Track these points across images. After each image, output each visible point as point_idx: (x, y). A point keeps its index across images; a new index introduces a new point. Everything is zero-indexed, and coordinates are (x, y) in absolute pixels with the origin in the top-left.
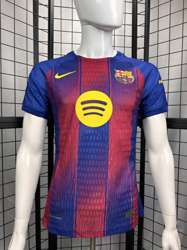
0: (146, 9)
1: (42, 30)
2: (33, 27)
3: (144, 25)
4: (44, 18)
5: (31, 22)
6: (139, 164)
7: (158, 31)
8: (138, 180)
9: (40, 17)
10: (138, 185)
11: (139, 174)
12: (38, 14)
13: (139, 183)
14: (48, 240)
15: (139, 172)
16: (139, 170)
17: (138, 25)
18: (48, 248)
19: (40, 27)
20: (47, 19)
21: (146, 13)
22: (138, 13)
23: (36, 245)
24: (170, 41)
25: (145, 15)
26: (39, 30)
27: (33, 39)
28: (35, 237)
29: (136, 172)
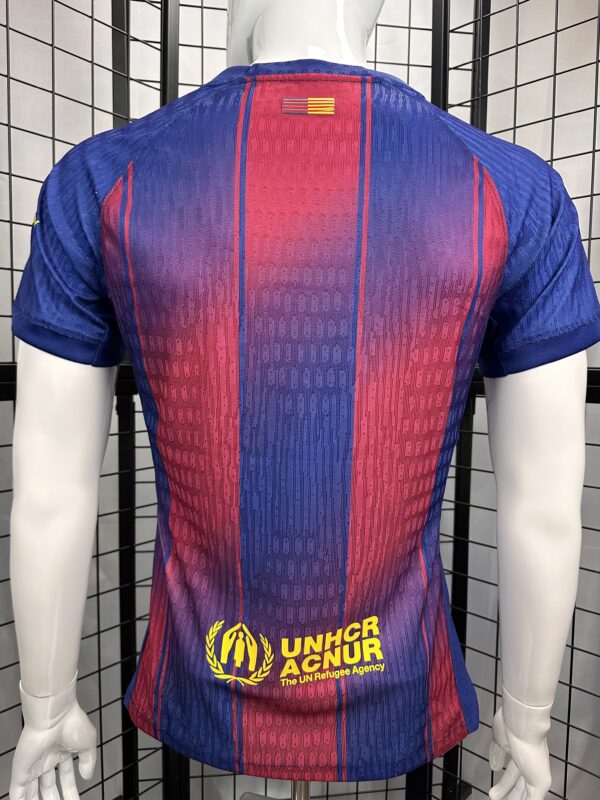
0: (476, 16)
1: (140, 81)
2: (111, 73)
3: (470, 66)
4: (146, 42)
5: (105, 56)
6: (452, 512)
7: (517, 86)
8: (448, 563)
9: (135, 40)
10: (449, 579)
11: (451, 546)
12: (128, 31)
13: (450, 572)
14: (160, 751)
15: (451, 539)
16: (452, 534)
17: (451, 65)
18: (161, 777)
19: (134, 72)
20: (158, 46)
21: (475, 28)
22: (451, 29)
23: (124, 766)
24: (554, 117)
25: (475, 34)
26: (131, 82)
27: (111, 111)
28: (120, 740)
29: (442, 538)
